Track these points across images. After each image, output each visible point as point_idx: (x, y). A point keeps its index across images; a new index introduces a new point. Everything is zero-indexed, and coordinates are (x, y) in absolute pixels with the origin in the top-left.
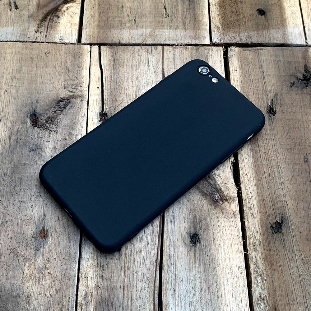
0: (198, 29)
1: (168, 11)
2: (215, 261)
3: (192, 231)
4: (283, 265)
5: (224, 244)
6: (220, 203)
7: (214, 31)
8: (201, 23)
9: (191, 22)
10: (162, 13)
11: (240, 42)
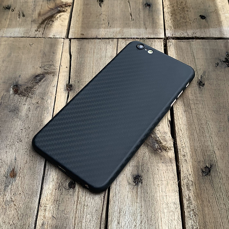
0: (156, 28)
1: (133, 17)
2: (154, 197)
3: (135, 173)
4: (212, 202)
5: (162, 184)
6: (159, 151)
7: (168, 30)
8: (158, 24)
9: (150, 24)
10: (129, 18)
11: (187, 36)
